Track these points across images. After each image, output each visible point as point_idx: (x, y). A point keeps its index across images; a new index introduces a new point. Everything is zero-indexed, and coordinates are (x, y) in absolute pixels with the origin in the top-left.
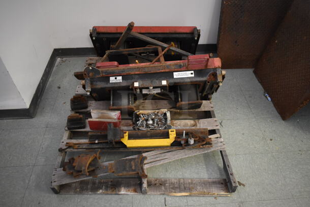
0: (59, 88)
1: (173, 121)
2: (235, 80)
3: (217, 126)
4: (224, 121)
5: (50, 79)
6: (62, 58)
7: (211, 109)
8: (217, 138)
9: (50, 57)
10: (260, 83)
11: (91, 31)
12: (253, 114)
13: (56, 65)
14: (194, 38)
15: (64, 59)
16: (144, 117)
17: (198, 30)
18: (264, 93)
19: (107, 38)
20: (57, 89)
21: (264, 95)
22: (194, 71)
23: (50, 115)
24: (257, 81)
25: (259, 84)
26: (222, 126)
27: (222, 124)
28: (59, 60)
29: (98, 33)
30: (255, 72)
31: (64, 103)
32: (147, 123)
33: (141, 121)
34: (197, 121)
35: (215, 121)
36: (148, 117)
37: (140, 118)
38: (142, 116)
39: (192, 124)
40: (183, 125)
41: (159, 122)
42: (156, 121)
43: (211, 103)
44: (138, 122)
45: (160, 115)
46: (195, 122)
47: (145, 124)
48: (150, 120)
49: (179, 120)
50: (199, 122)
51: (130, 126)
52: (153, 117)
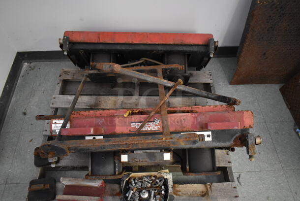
0: (25, 114)
1: (176, 185)
2: (256, 104)
3: (236, 197)
4: (242, 174)
5: (13, 99)
6: (31, 63)
7: (228, 165)
9: (11, 67)
10: (289, 108)
11: (61, 41)
12: (281, 162)
13: (22, 74)
14: (209, 55)
15: (33, 64)
16: (136, 183)
17: (215, 42)
18: (295, 126)
19: (85, 50)
20: (21, 116)
21: (295, 130)
22: (213, 132)
23: (10, 161)
24: (284, 106)
25: (288, 110)
26: (240, 184)
27: (241, 180)
28: (26, 65)
29: (72, 43)
30: (282, 91)
31: (31, 140)
32: (140, 196)
33: (132, 192)
34: (209, 187)
35: (234, 187)
36: (142, 185)
37: (130, 186)
38: (133, 182)
39: (203, 192)
40: (189, 194)
41: (157, 196)
42: (152, 195)
43: (228, 154)
44: (127, 195)
45: (159, 181)
46: (206, 187)
47: (138, 198)
48: (144, 192)
49: (185, 185)
50: (212, 188)
51: (118, 197)
52: (149, 185)
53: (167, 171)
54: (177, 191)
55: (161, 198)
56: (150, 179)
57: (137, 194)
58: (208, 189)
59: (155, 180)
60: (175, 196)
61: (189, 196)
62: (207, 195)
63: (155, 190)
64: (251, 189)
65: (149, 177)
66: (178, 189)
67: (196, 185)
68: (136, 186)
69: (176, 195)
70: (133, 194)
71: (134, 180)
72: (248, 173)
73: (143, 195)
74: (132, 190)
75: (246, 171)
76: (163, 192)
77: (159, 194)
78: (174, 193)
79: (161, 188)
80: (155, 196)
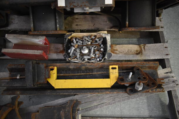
1: (114, 46)
3: (167, 55)
8: (167, 73)
16: (77, 42)
32: (81, 52)
33: (73, 48)
34: (143, 47)
35: (166, 47)
36: (82, 43)
37: (72, 44)
38: (75, 41)
39: (137, 51)
40: (125, 52)
41: (96, 52)
42: (92, 51)
43: (161, 21)
44: (69, 51)
45: (98, 40)
46: (140, 47)
47: (79, 53)
48: (85, 48)
49: (121, 45)
50: (145, 48)
51: (61, 54)
52: (90, 43)
53: (106, 32)
54: (115, 50)
55: (100, 55)
56: (90, 39)
57: (78, 50)
58: (142, 49)
59: (95, 39)
60: (112, 54)
61: (125, 54)
62: (141, 54)
63: (95, 47)
64: (177, 52)
65: (89, 37)
66: (115, 48)
67: (131, 46)
68: (77, 44)
69: (114, 53)
70: (74, 50)
71: (75, 39)
72: (175, 40)
73: (84, 50)
74: (74, 47)
75: (173, 38)
76: (102, 50)
77: (98, 51)
78: (112, 51)
79: (100, 46)
80: (94, 52)
